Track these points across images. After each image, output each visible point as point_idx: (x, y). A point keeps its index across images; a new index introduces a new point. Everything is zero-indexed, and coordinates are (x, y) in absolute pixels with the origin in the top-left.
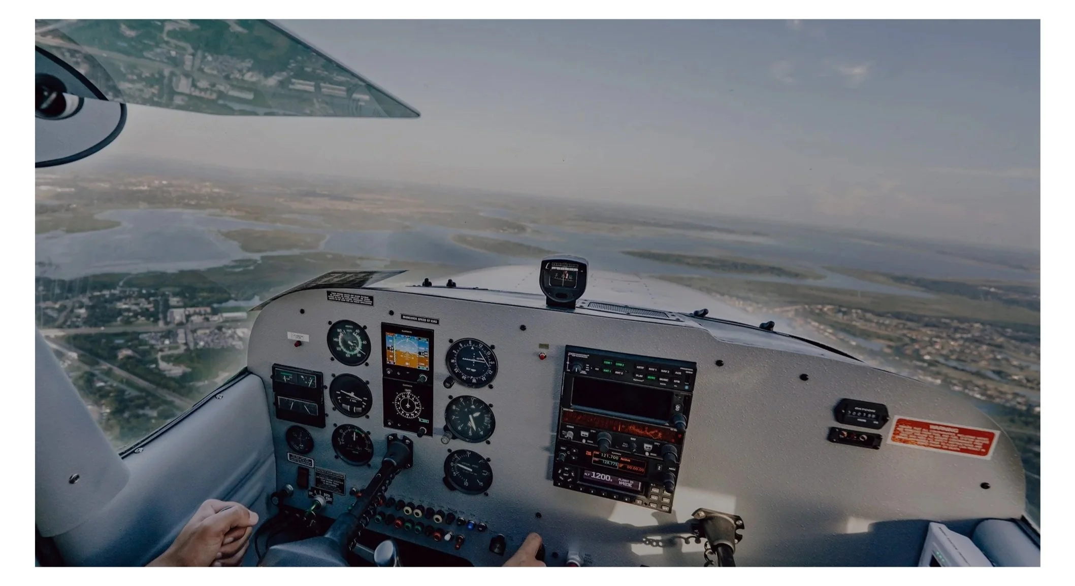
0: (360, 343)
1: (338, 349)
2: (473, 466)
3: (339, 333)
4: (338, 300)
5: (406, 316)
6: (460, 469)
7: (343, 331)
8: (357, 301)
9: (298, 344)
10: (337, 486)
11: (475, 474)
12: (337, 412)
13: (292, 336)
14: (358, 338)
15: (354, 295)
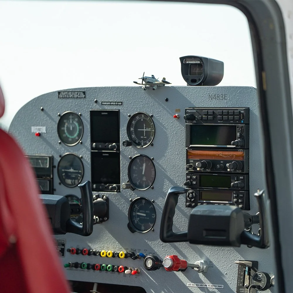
0: (78, 128)
1: (64, 135)
2: (147, 212)
3: (65, 123)
4: (64, 98)
5: (104, 102)
6: (139, 216)
7: (67, 121)
8: (76, 96)
9: (39, 135)
10: (60, 250)
11: (148, 218)
12: (62, 185)
13: (35, 130)
14: (77, 124)
15: (74, 92)
